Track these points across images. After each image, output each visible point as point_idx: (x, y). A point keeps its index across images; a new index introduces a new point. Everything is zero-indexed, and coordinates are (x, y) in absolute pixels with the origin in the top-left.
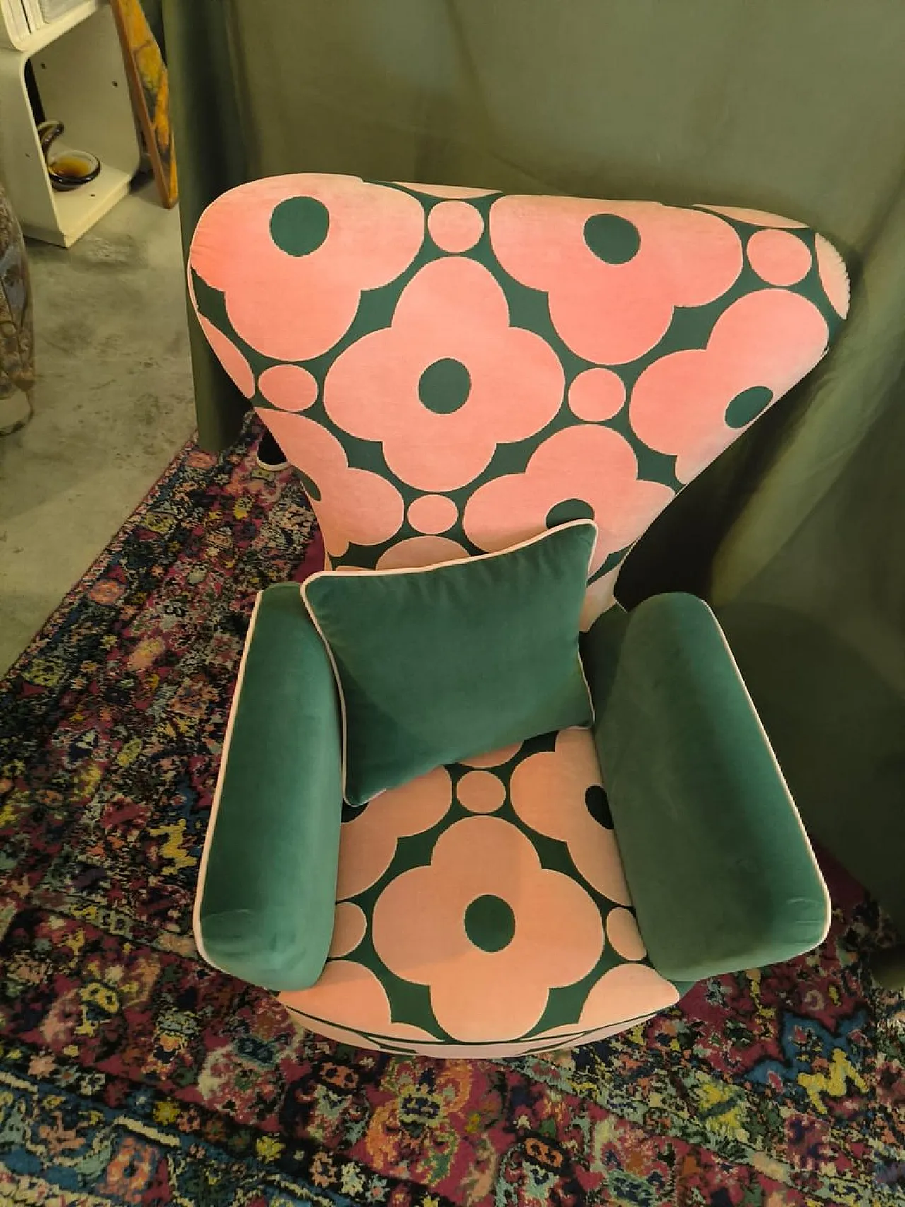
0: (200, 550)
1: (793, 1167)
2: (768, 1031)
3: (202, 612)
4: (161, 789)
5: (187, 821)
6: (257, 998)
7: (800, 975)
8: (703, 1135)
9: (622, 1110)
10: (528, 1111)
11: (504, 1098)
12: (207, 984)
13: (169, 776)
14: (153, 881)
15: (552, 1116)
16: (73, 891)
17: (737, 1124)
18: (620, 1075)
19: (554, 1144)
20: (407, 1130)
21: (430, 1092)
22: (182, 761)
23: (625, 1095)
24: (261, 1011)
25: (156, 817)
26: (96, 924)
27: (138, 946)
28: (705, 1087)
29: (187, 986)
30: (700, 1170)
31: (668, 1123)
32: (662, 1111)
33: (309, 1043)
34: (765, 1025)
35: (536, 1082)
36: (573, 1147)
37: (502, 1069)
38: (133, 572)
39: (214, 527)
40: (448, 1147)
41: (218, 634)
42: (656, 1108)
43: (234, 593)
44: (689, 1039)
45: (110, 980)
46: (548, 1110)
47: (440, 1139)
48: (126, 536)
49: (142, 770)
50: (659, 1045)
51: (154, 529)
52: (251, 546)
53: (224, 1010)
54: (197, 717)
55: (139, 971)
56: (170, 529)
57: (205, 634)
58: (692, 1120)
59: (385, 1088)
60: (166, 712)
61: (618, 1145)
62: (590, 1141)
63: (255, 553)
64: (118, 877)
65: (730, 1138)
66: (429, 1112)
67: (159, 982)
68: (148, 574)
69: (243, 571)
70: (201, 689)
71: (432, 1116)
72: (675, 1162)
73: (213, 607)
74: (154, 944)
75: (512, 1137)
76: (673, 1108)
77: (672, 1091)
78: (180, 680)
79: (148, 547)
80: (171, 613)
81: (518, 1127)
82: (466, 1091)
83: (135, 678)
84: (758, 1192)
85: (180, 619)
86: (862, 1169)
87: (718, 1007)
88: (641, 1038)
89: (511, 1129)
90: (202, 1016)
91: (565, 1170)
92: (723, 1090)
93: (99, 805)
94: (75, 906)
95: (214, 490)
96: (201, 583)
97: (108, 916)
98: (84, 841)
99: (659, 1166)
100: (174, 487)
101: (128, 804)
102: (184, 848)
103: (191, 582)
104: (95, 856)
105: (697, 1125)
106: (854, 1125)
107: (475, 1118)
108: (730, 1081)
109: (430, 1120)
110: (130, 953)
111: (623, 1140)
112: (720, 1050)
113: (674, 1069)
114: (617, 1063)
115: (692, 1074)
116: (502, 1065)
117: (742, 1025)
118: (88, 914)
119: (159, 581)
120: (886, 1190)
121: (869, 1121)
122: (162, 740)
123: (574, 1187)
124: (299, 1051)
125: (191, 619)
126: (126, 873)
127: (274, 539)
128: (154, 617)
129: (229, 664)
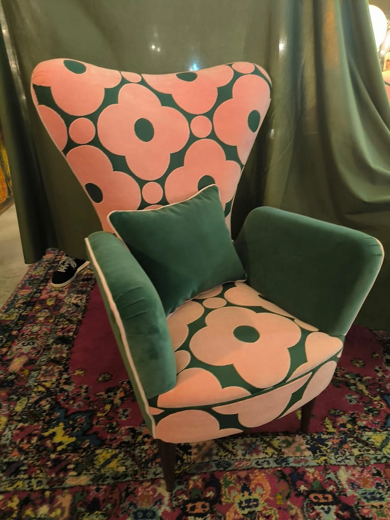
0: (34, 320)
2: (382, 405)
3: (43, 340)
4: (44, 414)
5: (64, 422)
6: (135, 489)
7: (379, 381)
8: (385, 457)
9: (345, 462)
10: (302, 482)
11: (287, 481)
12: (103, 493)
13: (47, 407)
14: (53, 456)
15: (315, 479)
16: (4, 478)
18: (334, 448)
19: (324, 492)
20: (248, 517)
21: (250, 494)
22: (52, 399)
23: (342, 455)
24: (140, 494)
25: (45, 427)
26: (24, 489)
27: (53, 491)
28: (373, 437)
29: (91, 499)
31: (368, 459)
32: (362, 455)
33: (174, 499)
34: (379, 403)
35: (299, 467)
36: (333, 489)
37: (279, 469)
39: (39, 311)
40: (273, 517)
41: (54, 346)
42: (359, 455)
43: (58, 329)
44: (353, 421)
45: (41, 515)
46: (311, 477)
47: (267, 515)
49: (31, 410)
50: (342, 429)
51: (8, 319)
52: (60, 312)
53: (118, 502)
54: (54, 379)
55: (58, 503)
56: (17, 317)
57: (48, 348)
58: (377, 453)
59: (226, 502)
60: (37, 382)
61: (354, 479)
62: (339, 482)
63: (62, 314)
64: (31, 462)
66: (254, 504)
67: (73, 503)
68: (10, 335)
69: (59, 321)
70: (52, 368)
71: (256, 506)
72: (382, 474)
73: (48, 337)
74: (63, 486)
75: (302, 498)
76: (366, 451)
77: (360, 445)
78: (40, 368)
79: (7, 325)
80: (27, 345)
81: (302, 492)
82: (268, 486)
83: (15, 374)
85: (32, 346)
87: (356, 404)
88: (333, 429)
89: (299, 494)
90: (105, 511)
91: (336, 501)
92: (381, 435)
93: (10, 432)
94: (8, 485)
95: (34, 300)
96: (39, 331)
97: (30, 482)
98: (6, 452)
99: (377, 479)
100: (14, 303)
101: (27, 427)
102: (66, 435)
103: (33, 332)
104: (15, 456)
105: (380, 454)
107: (279, 497)
108: (381, 430)
109: (257, 508)
110: (50, 496)
111: (353, 475)
112: (368, 420)
113: (355, 435)
114: (330, 443)
115: (363, 434)
116: (278, 467)
117: (370, 407)
118: (18, 486)
119: (16, 337)
122: (38, 394)
123: (345, 507)
124: (170, 505)
126: (36, 458)
127: (70, 307)
128: (18, 349)
129: (64, 355)
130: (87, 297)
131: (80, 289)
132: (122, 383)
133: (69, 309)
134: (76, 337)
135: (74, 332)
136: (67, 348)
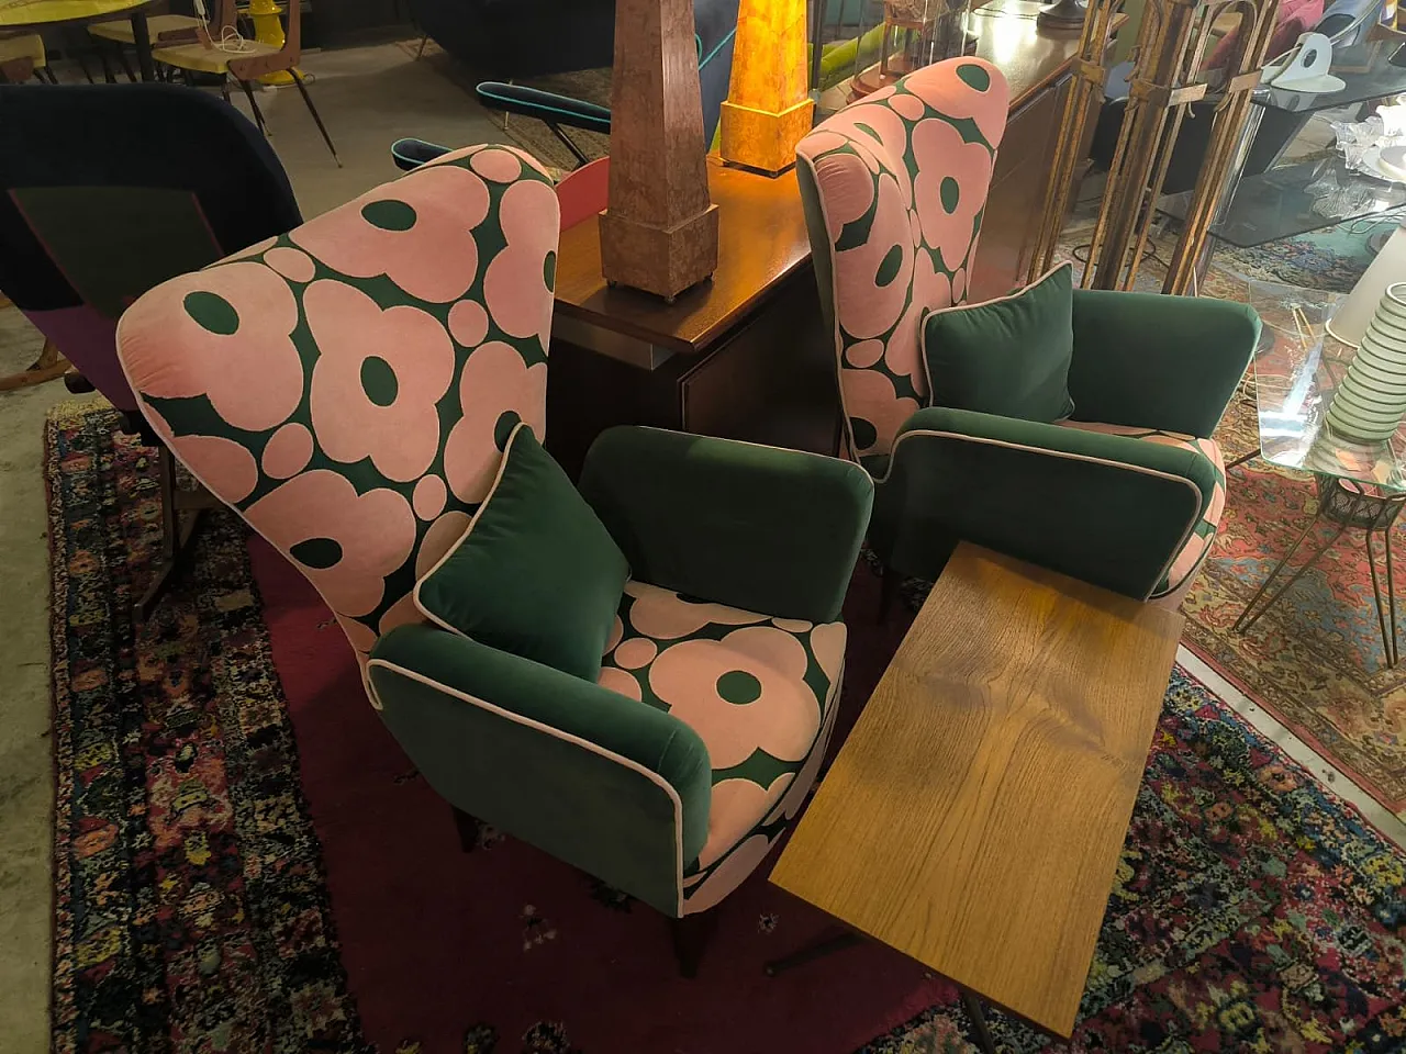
0: (187, 931)
1: (1160, 957)
3: (253, 990)
9: (1036, 1042)
17: (1105, 966)
30: (1119, 1027)
38: (119, 1023)
39: (181, 895)
41: (294, 996)
43: (273, 939)
48: (72, 993)
51: (101, 958)
52: (247, 879)
56: (124, 940)
57: (279, 1010)
63: (258, 883)
65: (1110, 981)
68: (144, 1009)
69: (261, 911)
72: (1100, 1039)
73: (261, 974)
80: (217, 1023)
84: (1159, 999)
85: (232, 1020)
86: (1192, 912)
95: (143, 860)
96: (221, 964)
100: (85, 893)
103: (210, 972)
106: (1159, 887)
119: (164, 1006)
120: (1217, 912)
121: (1162, 875)
125: (246, 1009)
127: (268, 851)
128: (198, 1045)
129: (339, 1015)
130: (296, 799)
131: (261, 777)
132: (530, 1038)
133: (270, 858)
134: (340, 945)
135: (326, 933)
136: (331, 989)
